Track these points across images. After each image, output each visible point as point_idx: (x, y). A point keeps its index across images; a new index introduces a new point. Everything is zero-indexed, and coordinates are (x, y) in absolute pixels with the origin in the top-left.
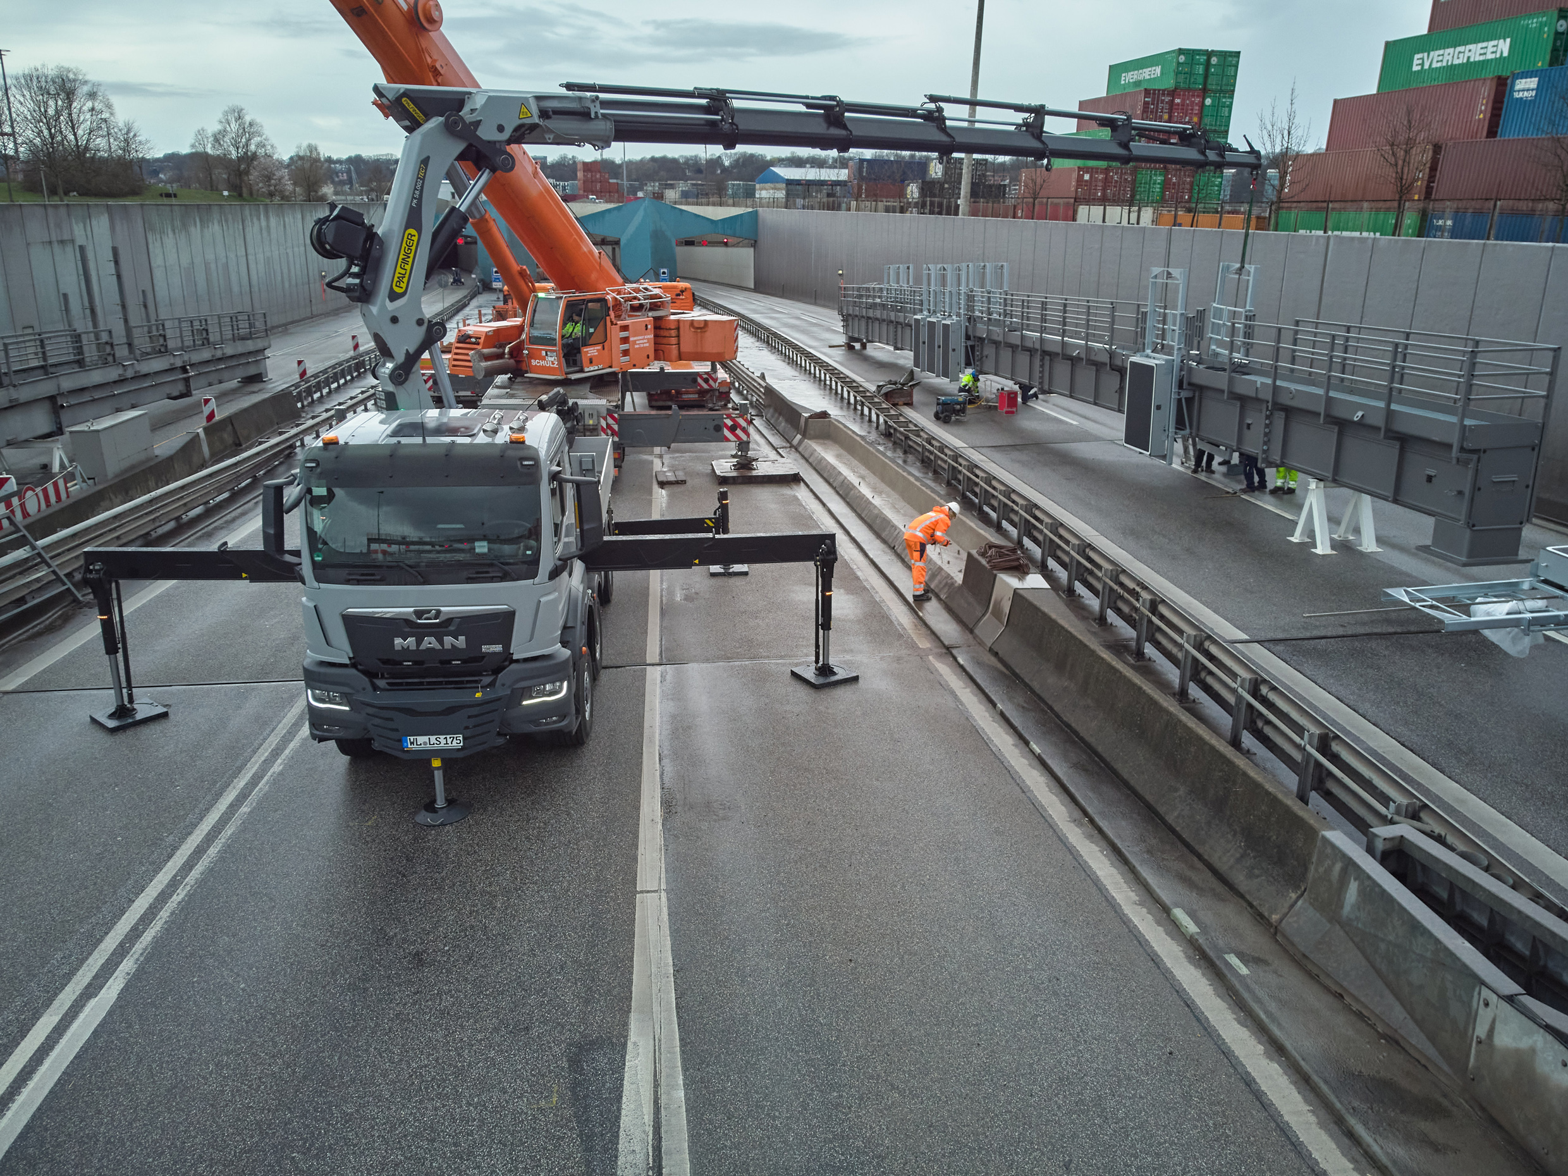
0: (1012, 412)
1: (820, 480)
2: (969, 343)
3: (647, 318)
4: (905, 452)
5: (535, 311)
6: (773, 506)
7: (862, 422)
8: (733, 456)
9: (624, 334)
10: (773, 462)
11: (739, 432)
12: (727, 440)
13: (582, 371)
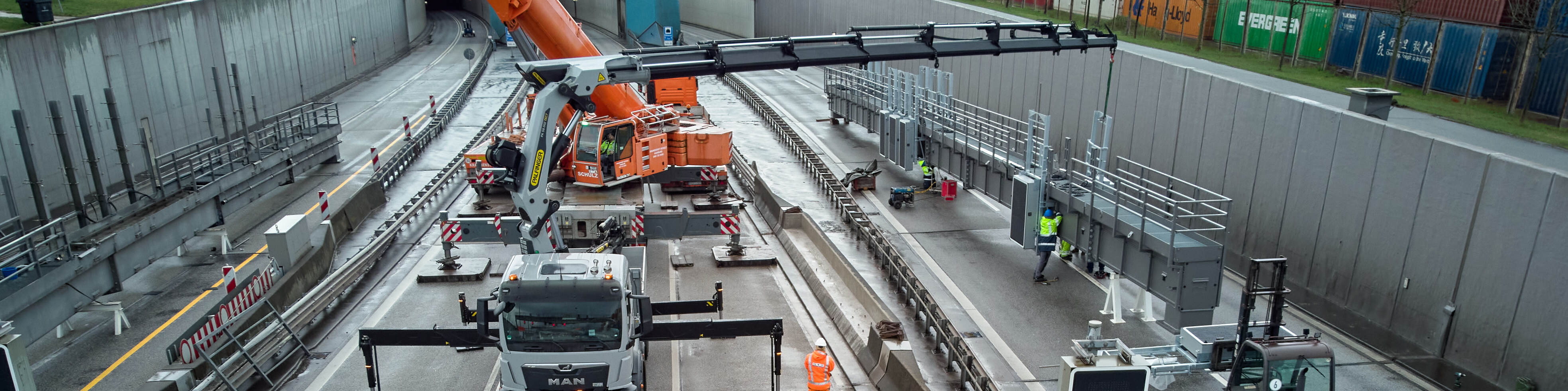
0: (951, 199)
1: (792, 264)
2: (921, 139)
3: (661, 134)
4: (858, 239)
5: (580, 135)
6: (755, 285)
7: (832, 208)
8: (728, 245)
9: (645, 148)
10: (758, 248)
11: (732, 227)
12: (723, 233)
13: (615, 179)
